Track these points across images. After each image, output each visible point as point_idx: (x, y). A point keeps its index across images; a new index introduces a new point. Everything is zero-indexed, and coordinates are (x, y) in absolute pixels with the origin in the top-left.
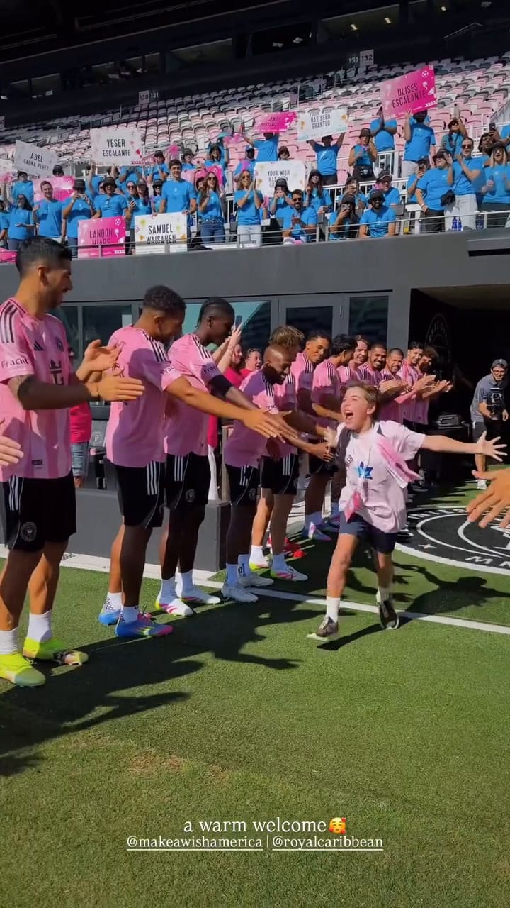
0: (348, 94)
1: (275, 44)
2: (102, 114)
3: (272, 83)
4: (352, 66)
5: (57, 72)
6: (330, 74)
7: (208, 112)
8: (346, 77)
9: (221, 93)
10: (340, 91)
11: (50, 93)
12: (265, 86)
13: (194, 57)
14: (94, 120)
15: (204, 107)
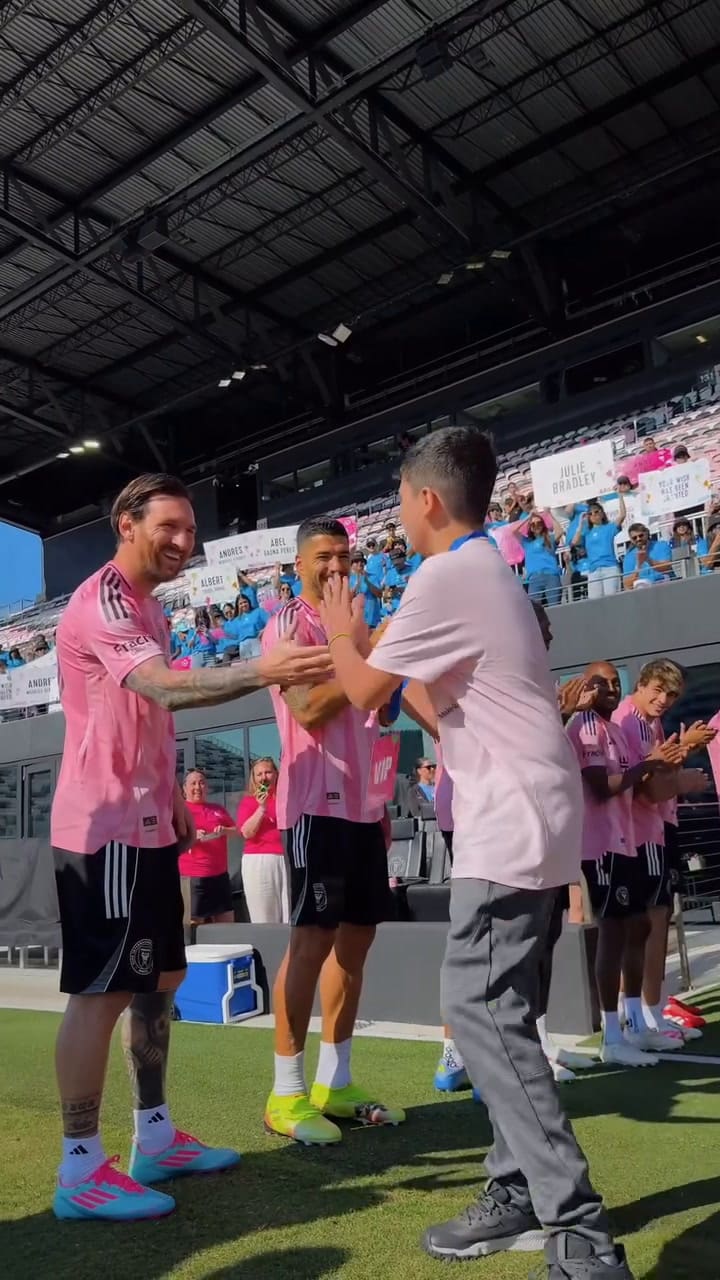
0: (706, 415)
1: (596, 379)
2: (383, 497)
3: (598, 424)
4: (705, 384)
5: (327, 459)
6: (676, 400)
7: (516, 471)
8: (699, 399)
9: (531, 448)
10: (693, 415)
11: (319, 483)
12: (589, 429)
13: (493, 413)
14: (374, 505)
15: (511, 466)
